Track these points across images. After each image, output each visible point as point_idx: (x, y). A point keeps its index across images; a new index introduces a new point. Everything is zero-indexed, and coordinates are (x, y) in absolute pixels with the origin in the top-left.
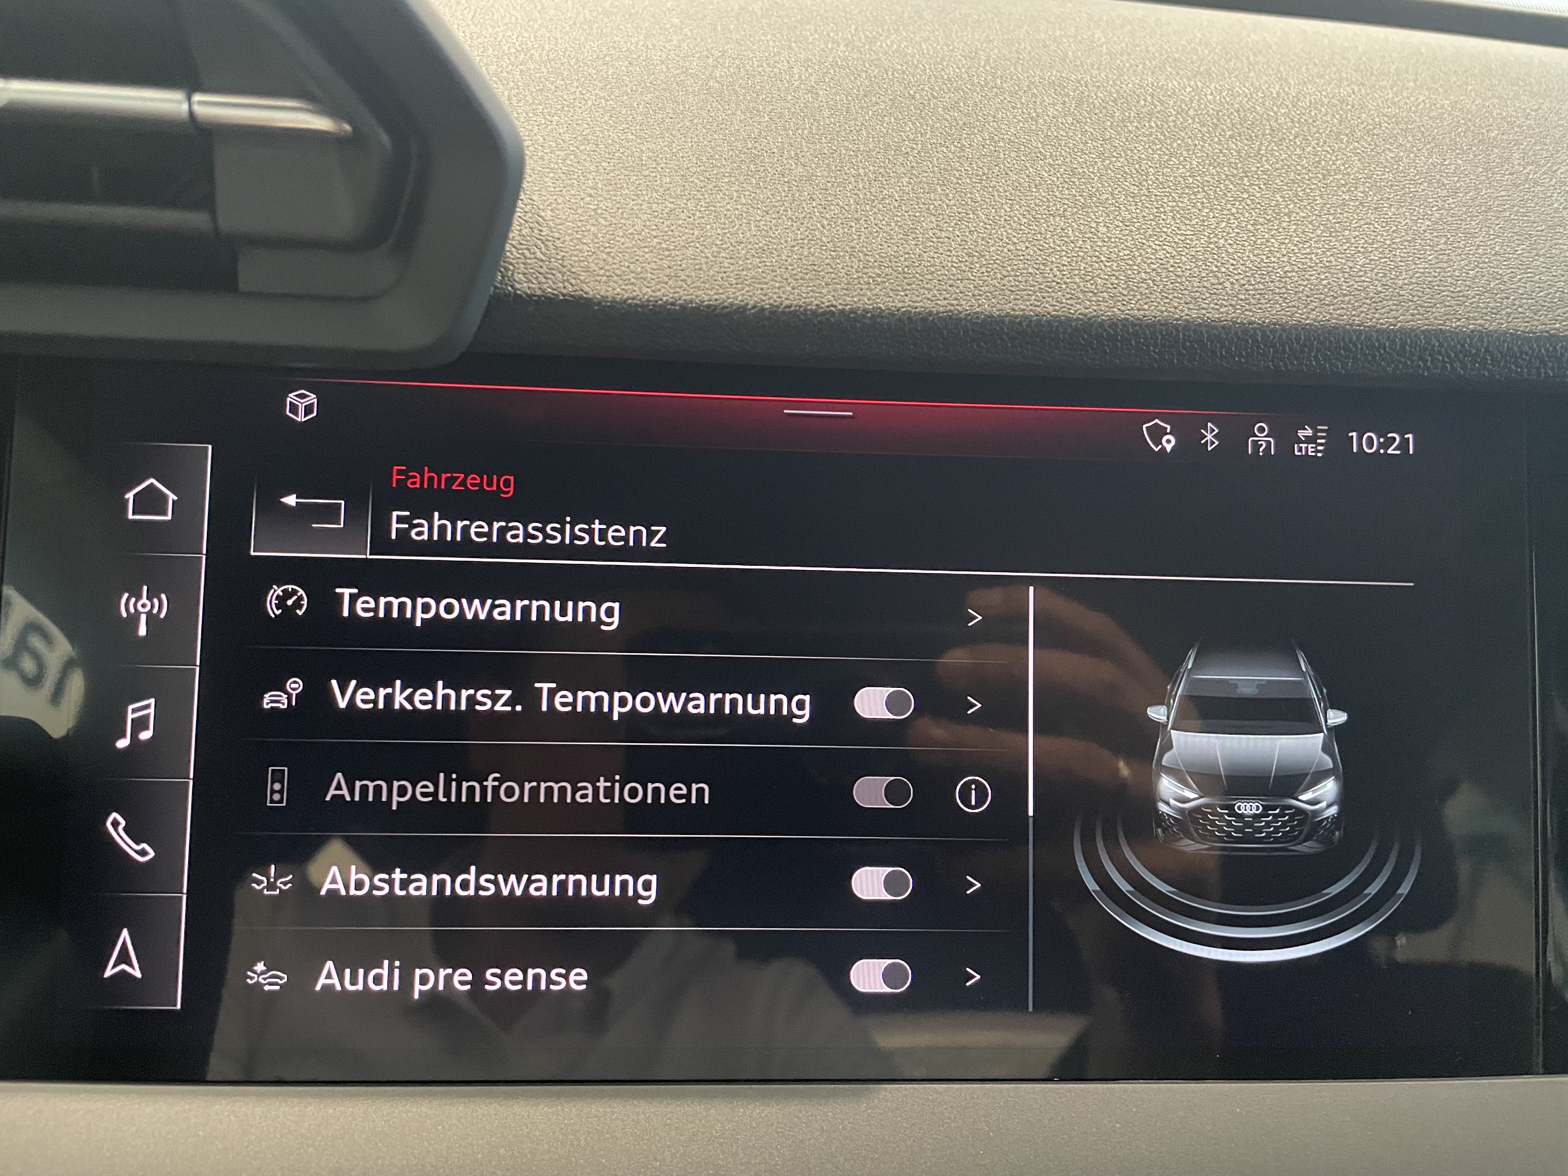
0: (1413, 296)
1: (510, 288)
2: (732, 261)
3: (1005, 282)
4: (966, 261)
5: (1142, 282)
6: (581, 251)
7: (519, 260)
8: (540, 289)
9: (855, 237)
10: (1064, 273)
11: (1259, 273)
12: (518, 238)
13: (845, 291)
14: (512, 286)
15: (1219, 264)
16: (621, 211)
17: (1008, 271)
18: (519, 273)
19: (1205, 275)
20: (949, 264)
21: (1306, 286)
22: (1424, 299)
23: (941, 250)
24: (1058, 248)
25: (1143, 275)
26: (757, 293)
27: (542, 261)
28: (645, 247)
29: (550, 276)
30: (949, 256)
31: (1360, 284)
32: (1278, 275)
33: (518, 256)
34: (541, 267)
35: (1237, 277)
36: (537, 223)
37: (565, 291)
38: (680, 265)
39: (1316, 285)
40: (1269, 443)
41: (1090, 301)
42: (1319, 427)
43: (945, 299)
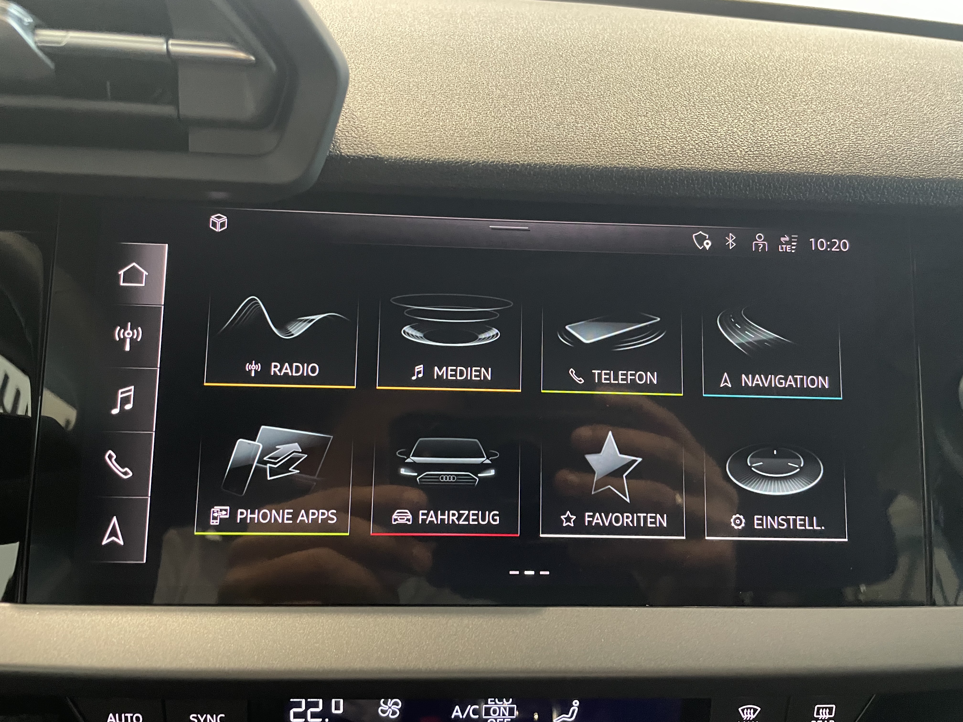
0: (843, 158)
1: (338, 152)
2: (461, 138)
3: (613, 149)
4: (592, 139)
5: (690, 150)
6: (377, 133)
7: (343, 138)
8: (355, 152)
9: (530, 126)
10: (647, 145)
11: (756, 145)
12: (342, 126)
13: (525, 155)
14: (339, 151)
15: (733, 141)
16: (399, 112)
17: (615, 144)
18: (343, 144)
19: (725, 146)
20: (582, 140)
21: (782, 152)
22: (849, 159)
23: (577, 133)
24: (643, 132)
25: (691, 147)
26: (475, 154)
27: (356, 138)
28: (413, 131)
29: (360, 146)
30: (582, 136)
31: (812, 151)
32: (766, 147)
33: (342, 135)
34: (355, 141)
35: (744, 148)
36: (352, 118)
37: (368, 154)
38: (432, 140)
39: (788, 152)
40: (764, 245)
41: (661, 160)
42: (792, 236)
43: (580, 158)
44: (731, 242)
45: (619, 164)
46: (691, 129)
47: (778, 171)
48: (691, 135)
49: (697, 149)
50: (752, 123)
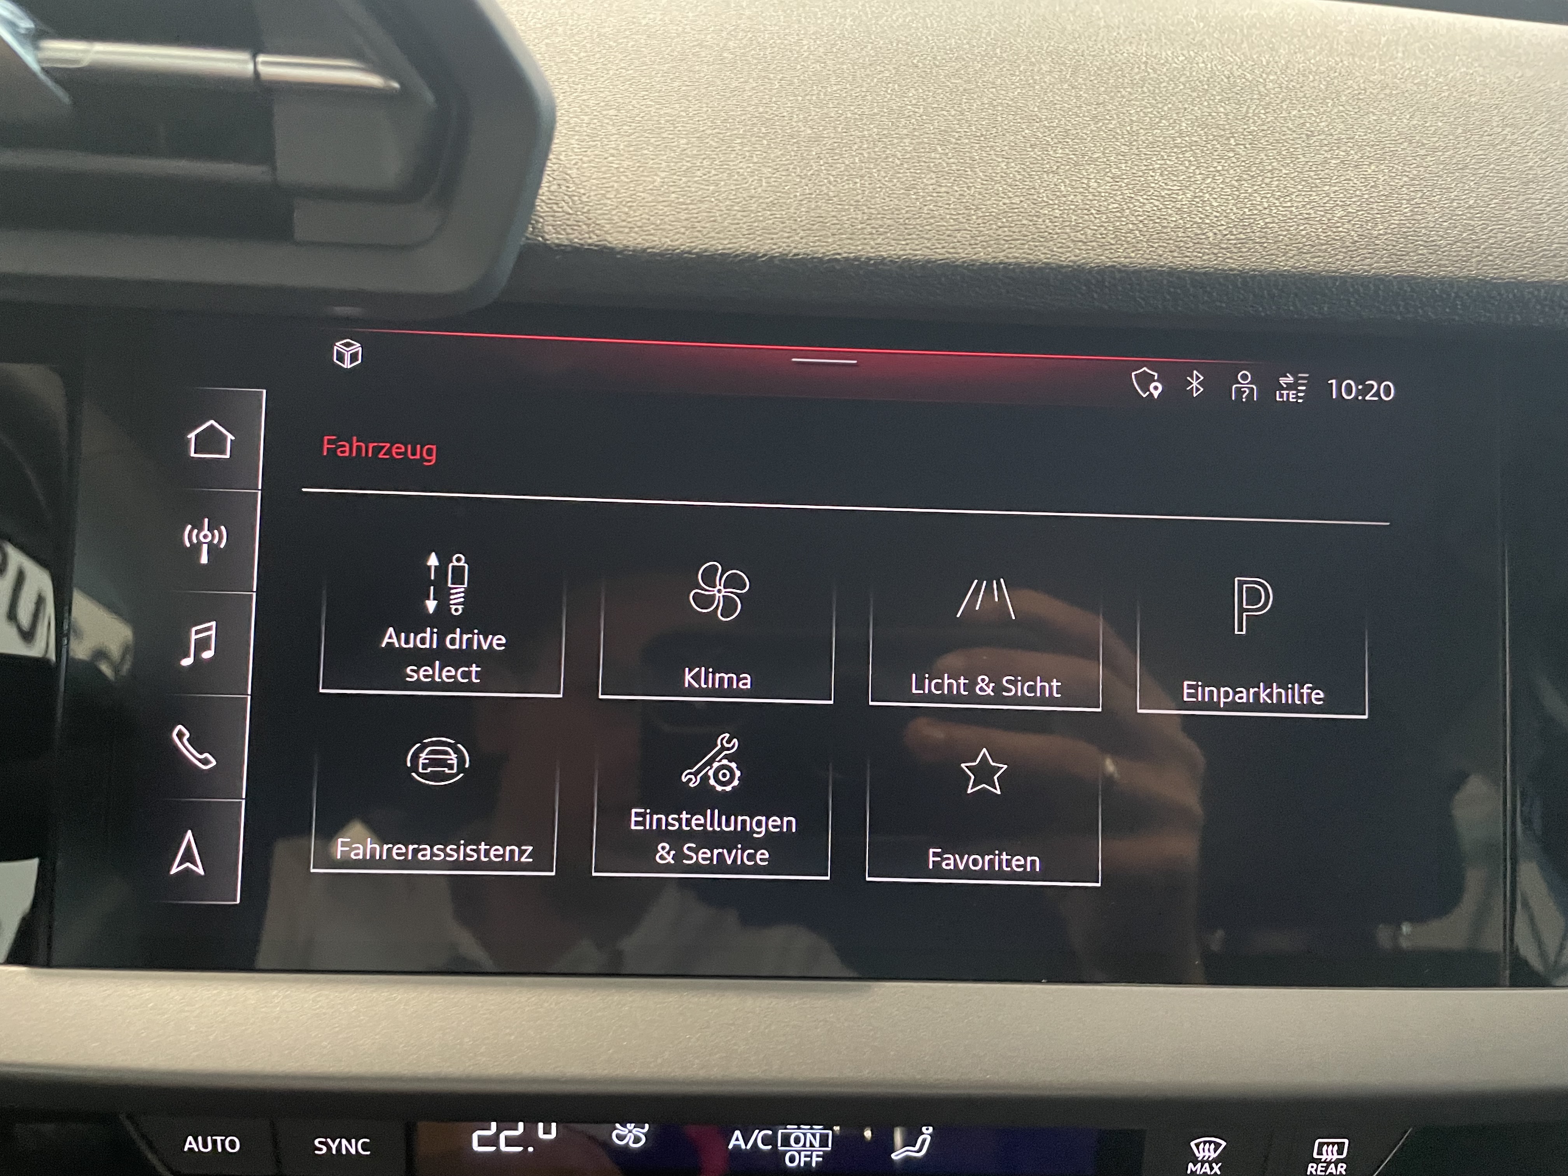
0: (1388, 245)
1: (540, 238)
2: (745, 214)
3: (999, 232)
4: (964, 213)
5: (1130, 233)
6: (605, 205)
7: (548, 214)
8: (567, 239)
9: (860, 191)
10: (1056, 224)
11: (1241, 224)
12: (547, 193)
13: (851, 241)
14: (542, 237)
15: (1203, 216)
17: (1003, 222)
18: (548, 225)
19: (1189, 226)
20: (948, 217)
21: (1285, 236)
22: (1398, 247)
23: (940, 204)
24: (1051, 202)
25: (1131, 226)
26: (767, 242)
27: (570, 214)
28: (664, 201)
29: (576, 228)
30: (948, 209)
32: (1259, 226)
33: (547, 209)
34: (569, 219)
35: (1220, 228)
36: (564, 180)
37: (590, 241)
38: (697, 218)
39: (1294, 236)
40: (1252, 390)
41: (1080, 250)
42: (1300, 375)
43: (943, 248)
44: (1195, 384)
45: (1008, 258)
46: (1133, 196)
47: (1277, 268)
48: (1132, 206)
49: (1140, 231)
50: (1236, 184)
